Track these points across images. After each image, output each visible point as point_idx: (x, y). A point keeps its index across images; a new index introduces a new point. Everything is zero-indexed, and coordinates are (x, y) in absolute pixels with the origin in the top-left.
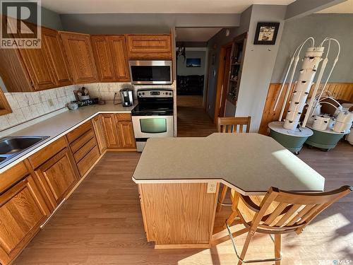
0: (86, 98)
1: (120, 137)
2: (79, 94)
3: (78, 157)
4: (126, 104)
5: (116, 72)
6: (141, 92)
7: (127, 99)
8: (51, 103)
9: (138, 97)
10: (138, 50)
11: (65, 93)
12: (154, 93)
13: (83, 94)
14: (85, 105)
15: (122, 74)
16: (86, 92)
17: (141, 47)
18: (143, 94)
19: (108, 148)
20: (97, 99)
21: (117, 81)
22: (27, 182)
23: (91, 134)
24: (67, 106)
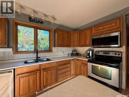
0: (75, 53)
1: (81, 71)
2: (73, 51)
3: (59, 72)
4: (88, 56)
5: (86, 42)
6: (97, 52)
7: (89, 54)
8: (63, 52)
9: (95, 54)
10: (97, 32)
11: (69, 50)
12: (105, 53)
13: (74, 51)
14: (73, 55)
15: (88, 43)
16: (75, 51)
17: (99, 30)
18: (98, 53)
19: (75, 75)
20: (78, 54)
21: (86, 46)
22: (37, 72)
23: (69, 65)
24: (68, 54)
